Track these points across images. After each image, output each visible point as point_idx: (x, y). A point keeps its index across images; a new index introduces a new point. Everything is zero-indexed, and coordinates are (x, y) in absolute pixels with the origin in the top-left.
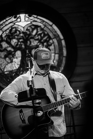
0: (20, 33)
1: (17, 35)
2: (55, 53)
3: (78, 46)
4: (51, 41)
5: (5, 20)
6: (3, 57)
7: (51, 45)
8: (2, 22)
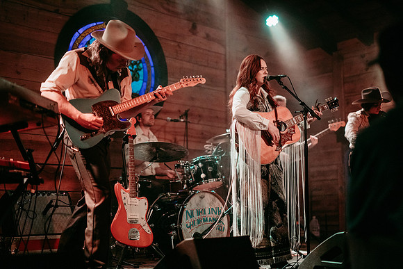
2: (144, 81)
4: (141, 65)
5: (95, 24)
7: (140, 70)
8: (91, 25)
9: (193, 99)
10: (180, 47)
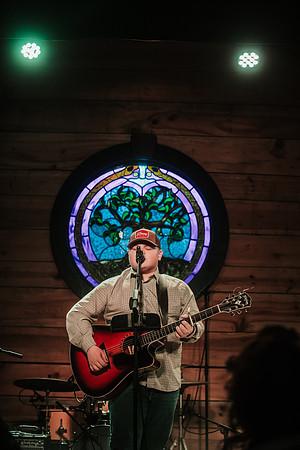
0: (135, 198)
1: (128, 200)
2: (191, 239)
3: (231, 231)
4: (186, 217)
5: (112, 172)
6: (101, 234)
7: (185, 224)
9: (277, 256)
10: (251, 181)
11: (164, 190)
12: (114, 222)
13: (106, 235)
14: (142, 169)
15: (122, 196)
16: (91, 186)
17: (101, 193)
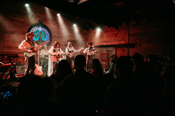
0: (39, 32)
2: (47, 38)
8: (35, 28)
11: (43, 31)
12: (36, 35)
13: (35, 37)
14: (40, 27)
15: (37, 31)
16: (33, 29)
17: (34, 30)
